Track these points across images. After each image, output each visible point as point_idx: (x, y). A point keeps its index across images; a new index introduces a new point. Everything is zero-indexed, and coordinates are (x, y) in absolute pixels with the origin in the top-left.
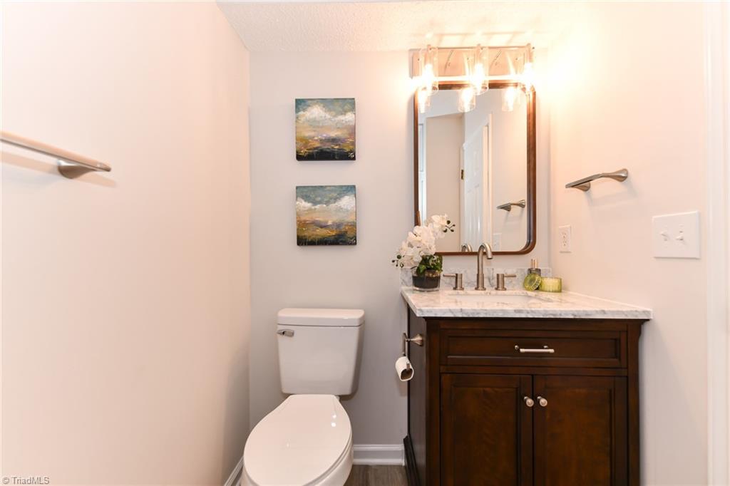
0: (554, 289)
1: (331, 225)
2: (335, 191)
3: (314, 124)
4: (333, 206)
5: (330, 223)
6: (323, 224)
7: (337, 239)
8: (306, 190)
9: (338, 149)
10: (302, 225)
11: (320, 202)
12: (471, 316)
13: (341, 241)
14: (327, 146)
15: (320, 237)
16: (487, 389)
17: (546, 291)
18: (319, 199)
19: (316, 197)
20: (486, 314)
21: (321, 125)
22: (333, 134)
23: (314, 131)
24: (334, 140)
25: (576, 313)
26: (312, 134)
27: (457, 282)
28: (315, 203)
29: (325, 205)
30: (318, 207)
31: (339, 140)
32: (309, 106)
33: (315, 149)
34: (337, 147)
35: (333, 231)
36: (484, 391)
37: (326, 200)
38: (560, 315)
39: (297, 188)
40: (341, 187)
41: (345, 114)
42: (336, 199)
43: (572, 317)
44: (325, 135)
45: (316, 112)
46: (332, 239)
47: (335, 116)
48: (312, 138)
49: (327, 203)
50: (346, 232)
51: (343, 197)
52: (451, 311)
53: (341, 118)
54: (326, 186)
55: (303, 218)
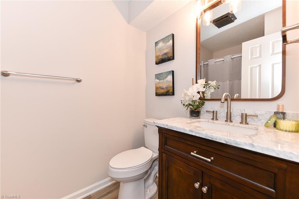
0: (291, 130)
1: (164, 88)
2: (165, 74)
3: (160, 50)
4: (165, 80)
5: (164, 87)
6: (162, 88)
7: (166, 93)
8: (157, 75)
9: (167, 57)
10: (157, 88)
11: (161, 79)
12: (170, 129)
13: (168, 94)
14: (164, 57)
15: (161, 93)
16: (181, 169)
17: (280, 130)
18: (161, 78)
19: (160, 77)
20: (176, 129)
21: (162, 49)
22: (165, 51)
23: (160, 52)
24: (166, 54)
25: (227, 141)
26: (159, 54)
27: (215, 116)
28: (160, 80)
29: (163, 80)
30: (161, 81)
31: (167, 53)
32: (158, 43)
33: (160, 59)
34: (167, 56)
35: (165, 90)
36: (180, 169)
37: (163, 78)
38: (216, 139)
39: (155, 75)
40: (168, 72)
41: (169, 42)
42: (166, 77)
43: (225, 143)
44: (163, 53)
45: (161, 45)
46: (165, 93)
47: (166, 44)
48: (159, 55)
49: (163, 79)
50: (169, 90)
51: (168, 76)
52: (163, 125)
53: (168, 44)
54: (163, 73)
55: (157, 86)
